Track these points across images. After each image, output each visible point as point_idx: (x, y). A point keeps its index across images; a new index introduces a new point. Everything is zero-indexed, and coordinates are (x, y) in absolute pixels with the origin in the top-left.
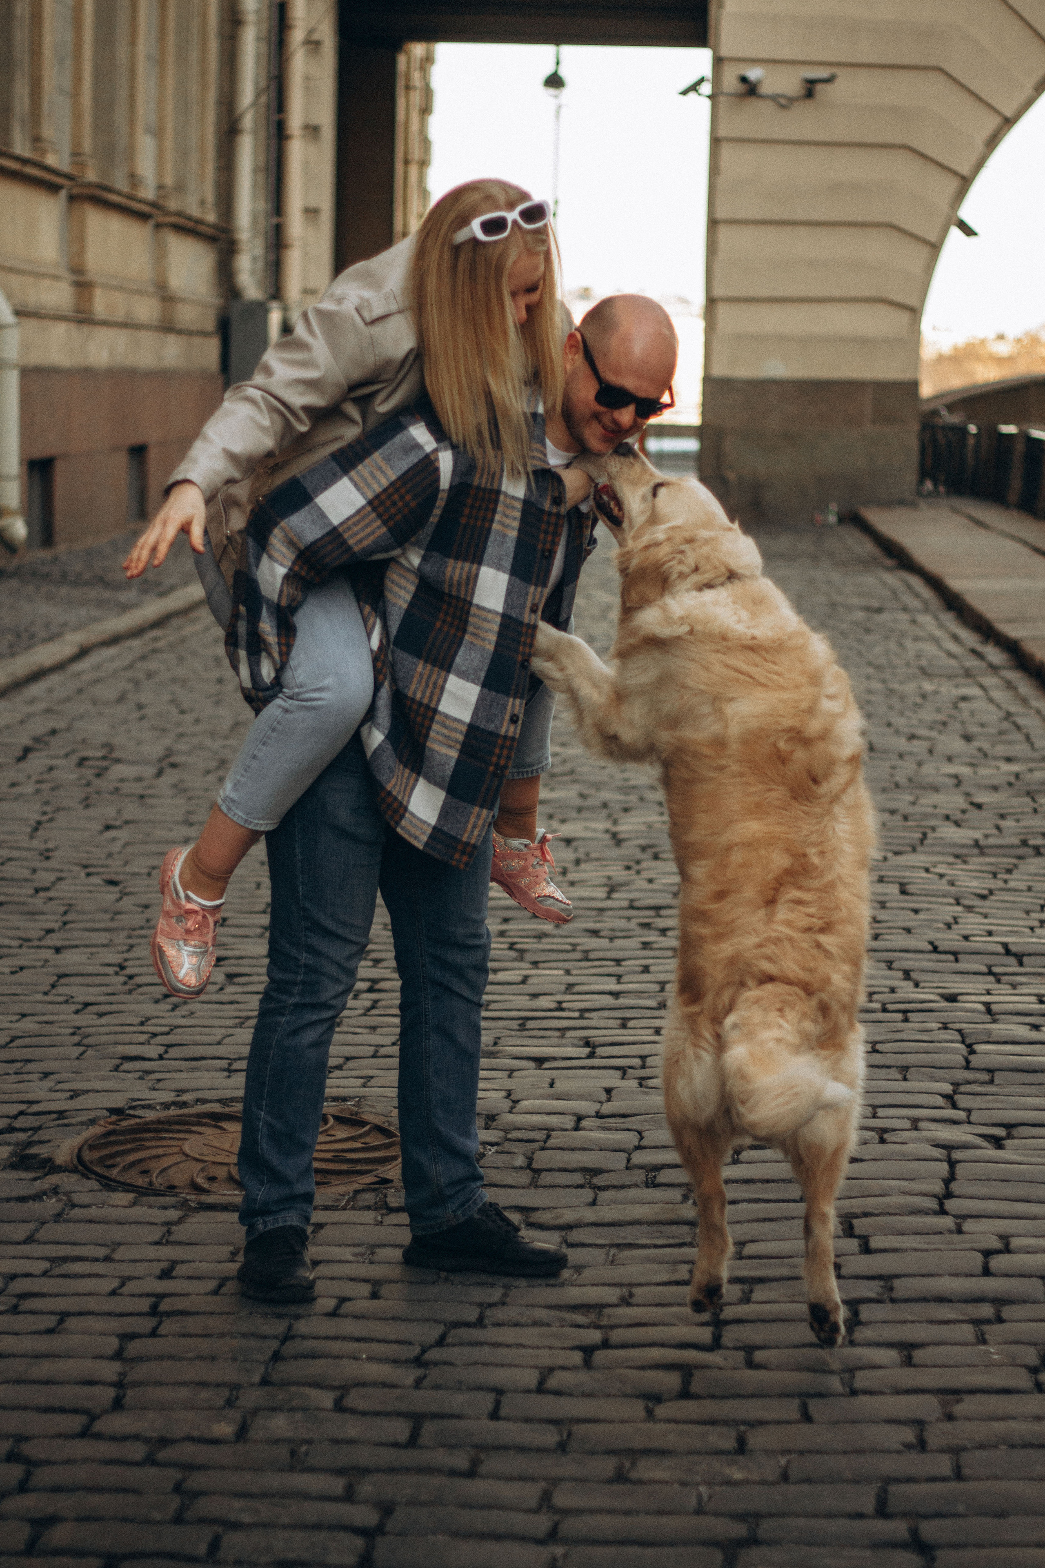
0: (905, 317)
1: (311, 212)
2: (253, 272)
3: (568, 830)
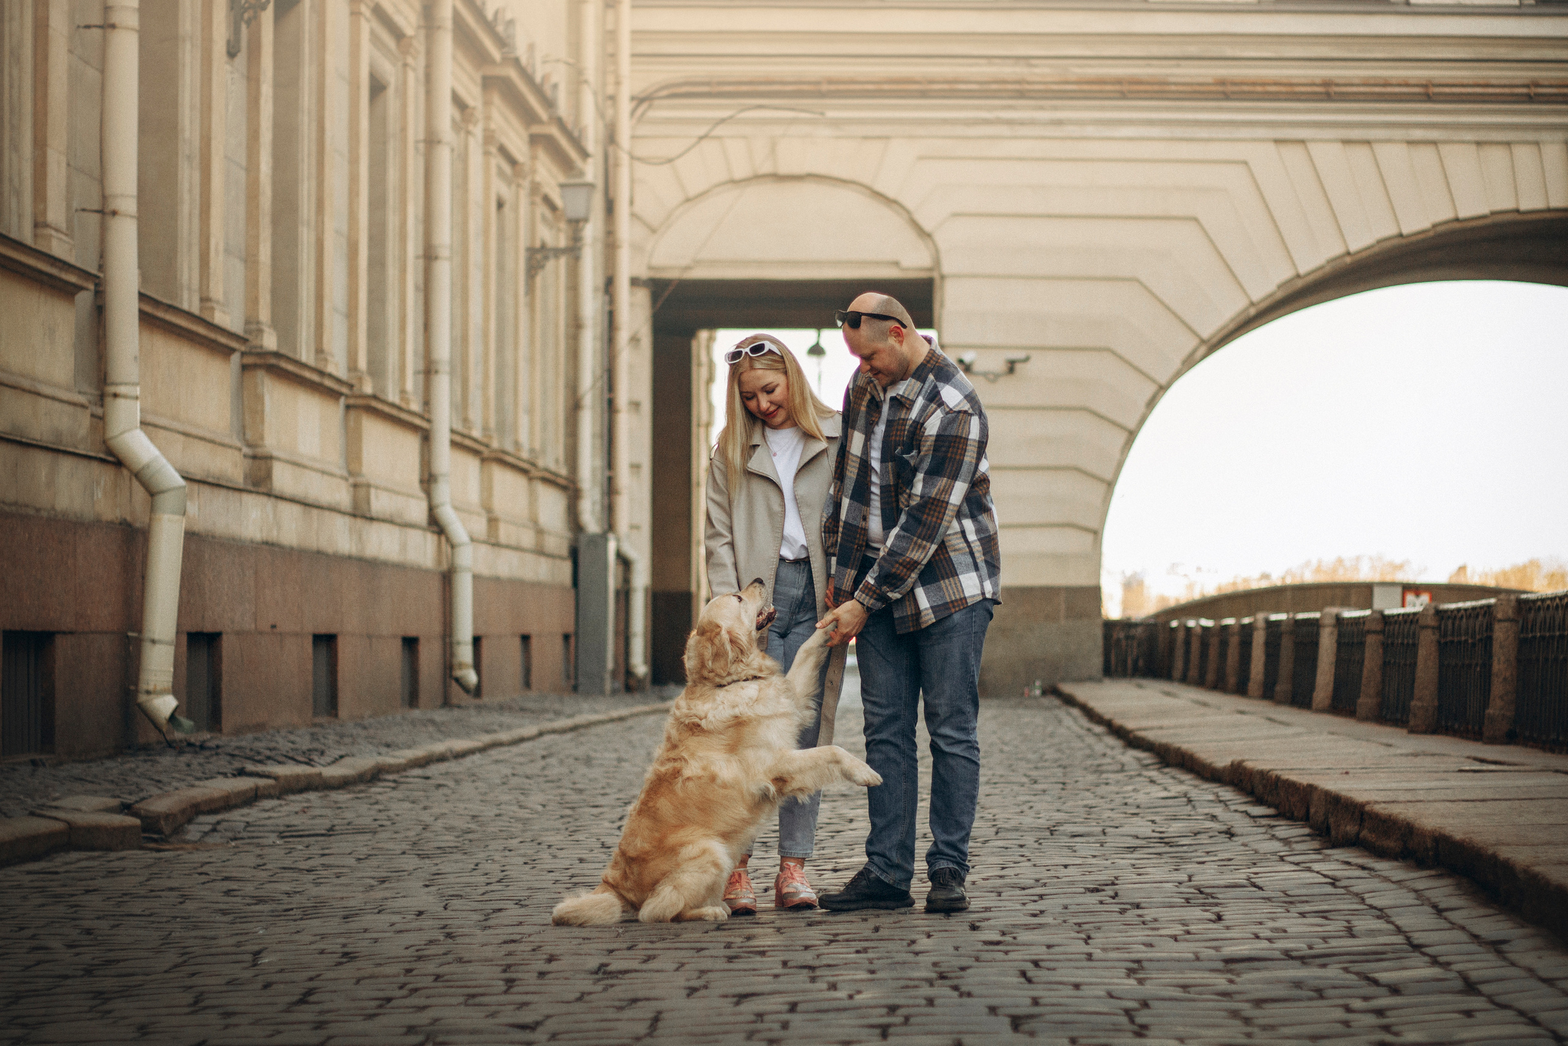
0: (1089, 537)
1: (635, 467)
2: (593, 513)
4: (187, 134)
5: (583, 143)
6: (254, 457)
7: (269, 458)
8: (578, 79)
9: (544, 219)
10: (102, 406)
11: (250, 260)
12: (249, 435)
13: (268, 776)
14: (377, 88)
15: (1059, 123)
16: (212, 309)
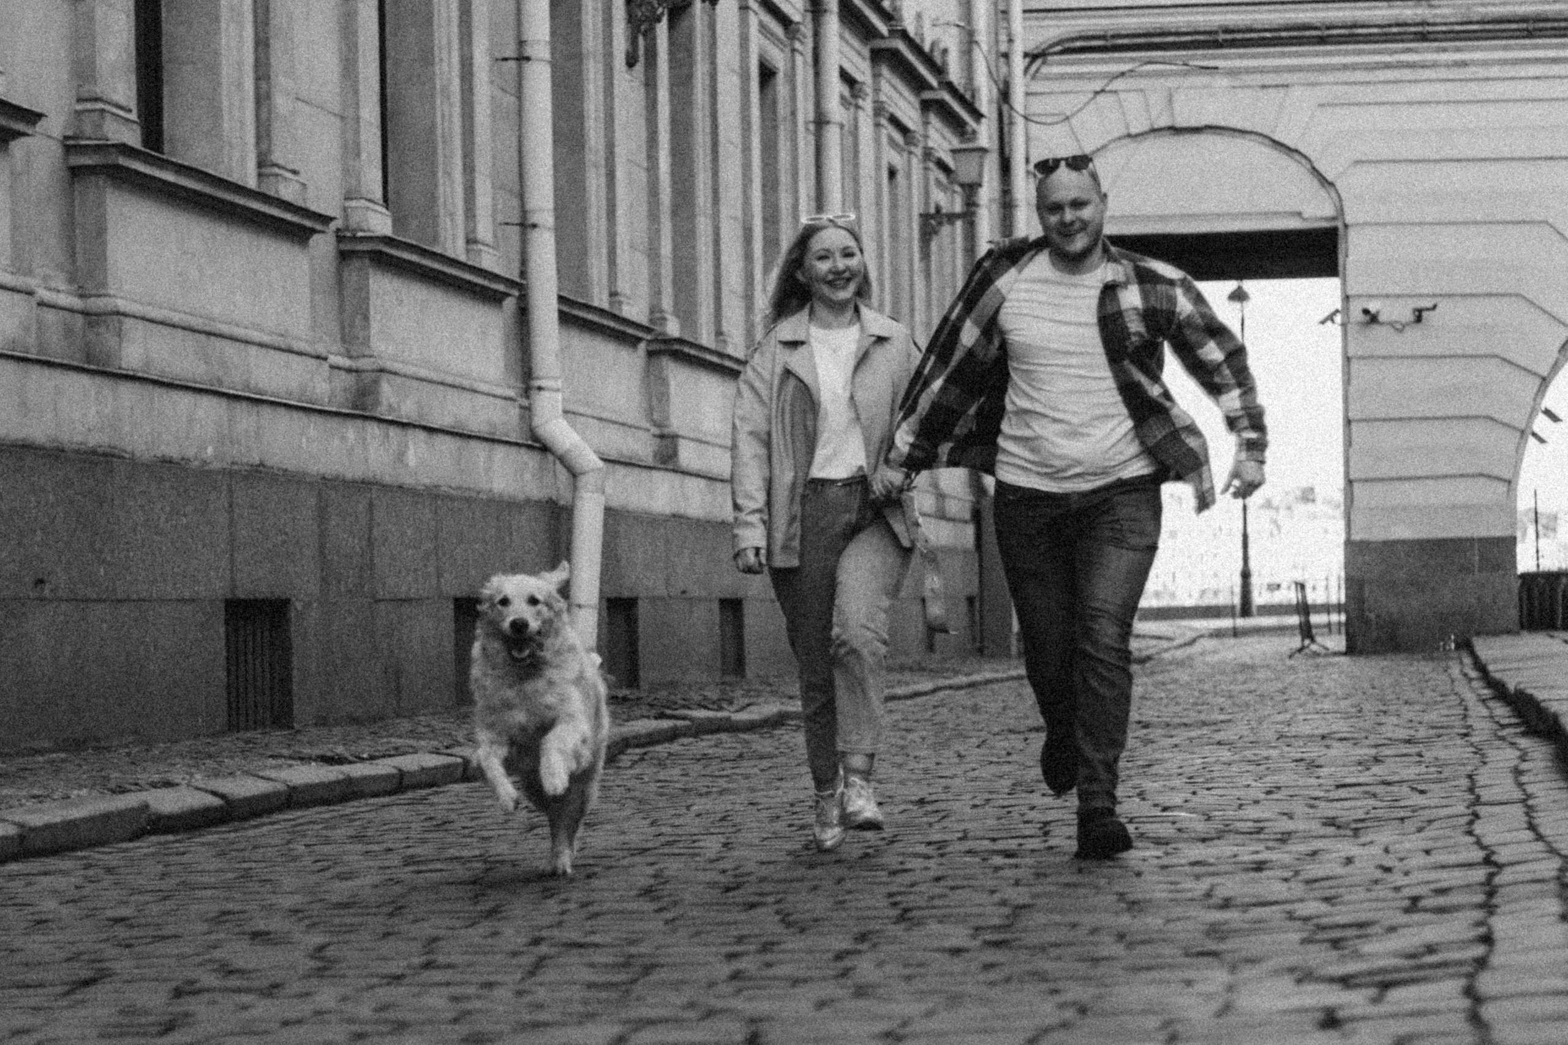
0: (1502, 488)
4: (593, 143)
5: (977, 105)
6: (662, 436)
7: (675, 437)
8: (969, 40)
9: (938, 183)
10: (528, 397)
11: (653, 254)
12: (656, 416)
13: (684, 718)
14: (767, 74)
15: (1464, 64)
16: (620, 303)
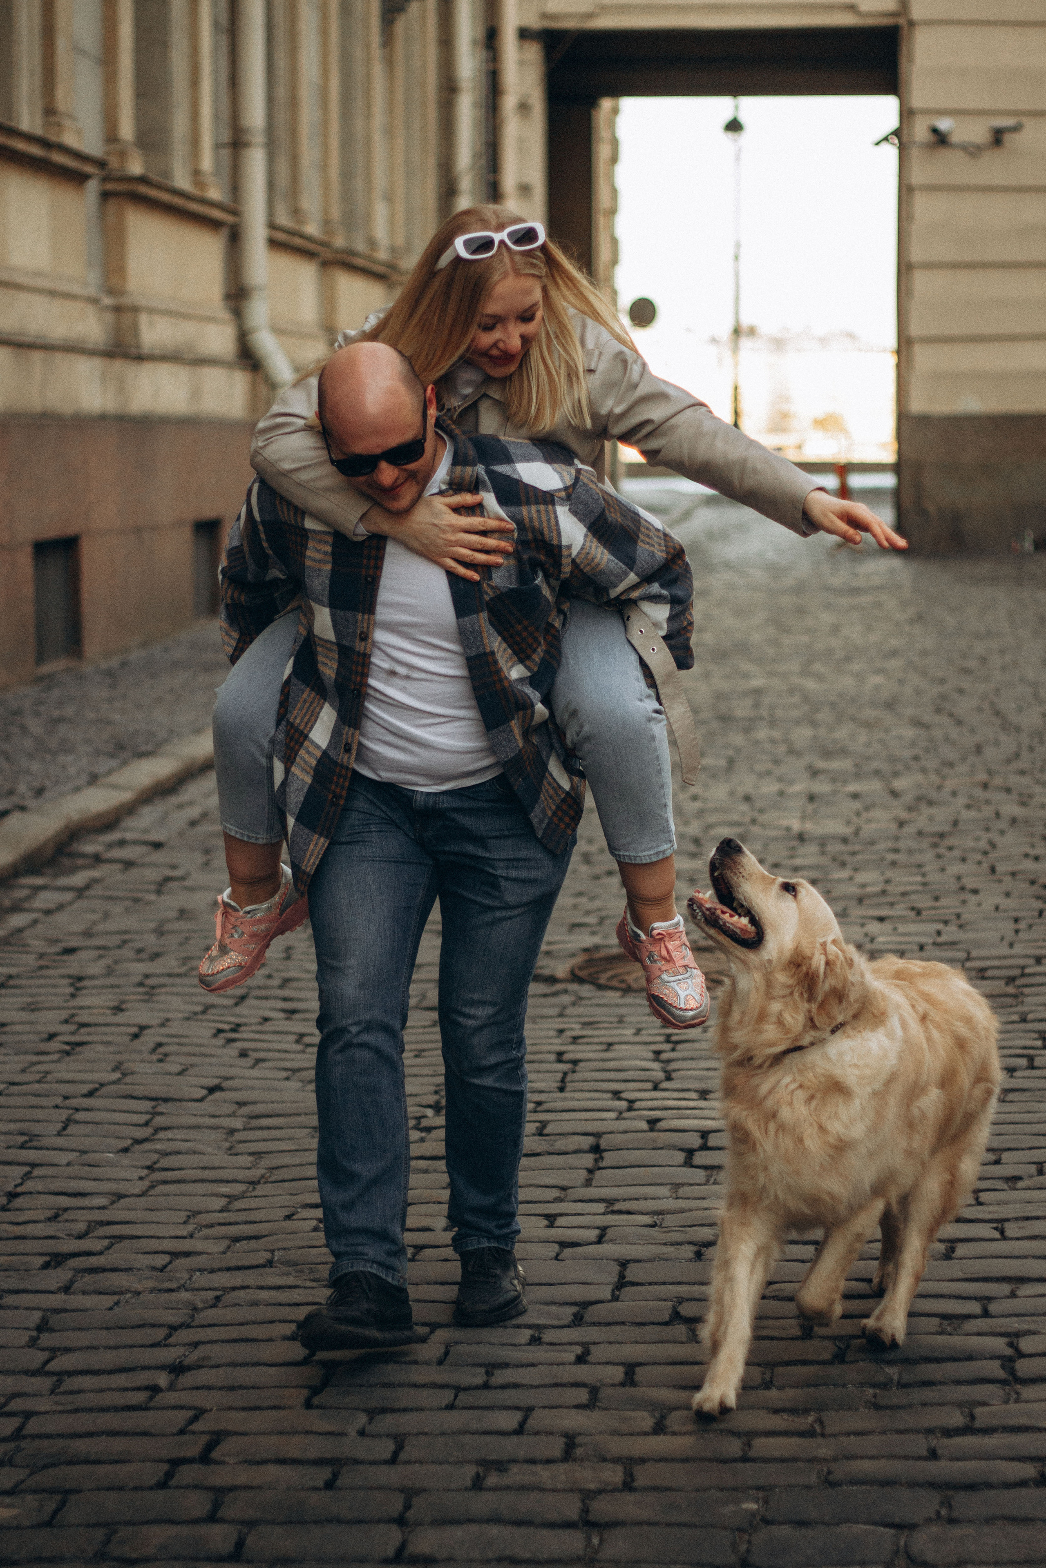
3: (852, 788)
